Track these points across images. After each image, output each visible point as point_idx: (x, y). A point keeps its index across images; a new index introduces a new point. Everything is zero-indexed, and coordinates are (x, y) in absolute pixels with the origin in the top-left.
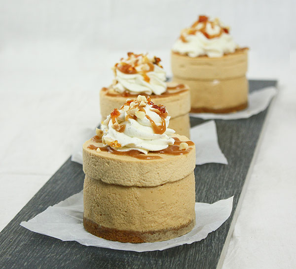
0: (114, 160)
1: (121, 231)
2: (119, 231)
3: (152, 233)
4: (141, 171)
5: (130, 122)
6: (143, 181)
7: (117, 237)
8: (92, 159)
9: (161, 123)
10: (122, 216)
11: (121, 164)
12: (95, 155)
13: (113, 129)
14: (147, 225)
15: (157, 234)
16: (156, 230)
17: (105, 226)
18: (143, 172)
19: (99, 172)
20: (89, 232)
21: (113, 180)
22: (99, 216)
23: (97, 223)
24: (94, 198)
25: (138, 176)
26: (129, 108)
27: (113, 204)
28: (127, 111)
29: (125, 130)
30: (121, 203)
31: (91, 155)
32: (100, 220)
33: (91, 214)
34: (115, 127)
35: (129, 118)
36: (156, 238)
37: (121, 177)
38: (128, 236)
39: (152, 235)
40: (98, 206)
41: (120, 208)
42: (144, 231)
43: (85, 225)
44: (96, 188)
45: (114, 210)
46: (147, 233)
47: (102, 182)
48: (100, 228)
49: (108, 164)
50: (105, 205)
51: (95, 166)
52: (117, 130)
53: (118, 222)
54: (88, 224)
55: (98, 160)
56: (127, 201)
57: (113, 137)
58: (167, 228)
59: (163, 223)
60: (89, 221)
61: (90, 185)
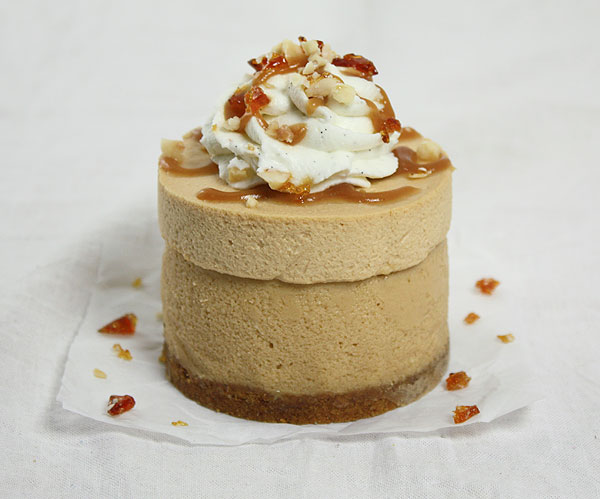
0: (324, 223)
1: (343, 396)
2: (337, 395)
3: (411, 380)
4: (392, 235)
5: (322, 116)
6: (398, 260)
7: (333, 412)
8: (249, 230)
9: (382, 102)
10: (346, 359)
11: (345, 227)
12: (261, 218)
13: (272, 140)
14: (402, 364)
15: (421, 379)
16: (419, 370)
17: (294, 393)
18: (396, 238)
19: (275, 260)
20: (235, 415)
21: (321, 274)
22: (274, 370)
23: (267, 389)
24: (257, 327)
25: (386, 248)
26: (309, 79)
27: (321, 332)
28: (306, 88)
29: (306, 138)
30: (343, 326)
31: (243, 220)
32: (277, 380)
33: (239, 369)
34: (279, 135)
35: (317, 105)
36: (420, 390)
37: (345, 262)
38: (361, 404)
39: (413, 384)
40: (271, 345)
41: (341, 340)
42: (396, 380)
43: (208, 399)
44: (258, 300)
45: (325, 347)
46: (402, 383)
47: (279, 282)
48: (279, 399)
49: (307, 234)
50: (296, 341)
51: (261, 245)
52: (285, 142)
53: (335, 374)
54: (229, 396)
55: (272, 229)
56: (359, 317)
57: (279, 163)
58: (435, 359)
59: (429, 348)
60: (234, 388)
61: (235, 296)
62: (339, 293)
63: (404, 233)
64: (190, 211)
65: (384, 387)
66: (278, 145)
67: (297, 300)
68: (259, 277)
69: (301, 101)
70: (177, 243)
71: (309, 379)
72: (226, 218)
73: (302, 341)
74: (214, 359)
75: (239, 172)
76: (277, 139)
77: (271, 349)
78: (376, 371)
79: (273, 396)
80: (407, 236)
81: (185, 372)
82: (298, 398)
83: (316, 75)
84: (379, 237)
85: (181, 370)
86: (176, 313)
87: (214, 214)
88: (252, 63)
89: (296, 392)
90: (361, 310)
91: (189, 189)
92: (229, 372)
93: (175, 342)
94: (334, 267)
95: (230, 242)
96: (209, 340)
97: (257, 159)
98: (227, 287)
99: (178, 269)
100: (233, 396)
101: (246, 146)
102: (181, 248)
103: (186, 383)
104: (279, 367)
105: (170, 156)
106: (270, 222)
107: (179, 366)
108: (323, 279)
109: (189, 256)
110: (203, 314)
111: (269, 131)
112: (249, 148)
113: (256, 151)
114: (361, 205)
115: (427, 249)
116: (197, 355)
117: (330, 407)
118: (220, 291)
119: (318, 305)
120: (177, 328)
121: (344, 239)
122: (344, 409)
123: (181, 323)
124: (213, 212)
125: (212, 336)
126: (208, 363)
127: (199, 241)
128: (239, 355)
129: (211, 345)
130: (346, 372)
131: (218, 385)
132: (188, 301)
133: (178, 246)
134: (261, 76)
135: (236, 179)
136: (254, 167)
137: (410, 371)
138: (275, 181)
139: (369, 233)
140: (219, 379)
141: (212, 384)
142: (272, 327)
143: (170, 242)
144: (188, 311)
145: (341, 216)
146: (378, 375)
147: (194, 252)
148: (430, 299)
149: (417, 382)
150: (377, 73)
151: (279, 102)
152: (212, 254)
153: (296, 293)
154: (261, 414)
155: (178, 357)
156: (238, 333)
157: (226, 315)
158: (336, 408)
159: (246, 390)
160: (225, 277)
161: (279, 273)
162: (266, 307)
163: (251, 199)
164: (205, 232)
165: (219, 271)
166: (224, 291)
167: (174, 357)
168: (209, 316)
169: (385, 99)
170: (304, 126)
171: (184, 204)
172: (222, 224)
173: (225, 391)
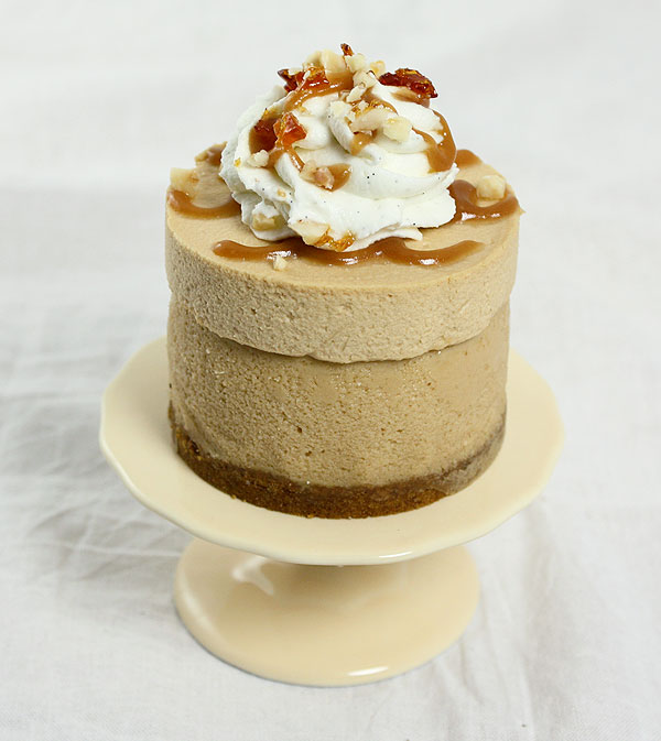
0: (369, 294)
1: (383, 488)
2: (377, 488)
3: (463, 465)
4: (449, 305)
5: (370, 157)
6: (454, 333)
7: (371, 505)
8: (277, 299)
9: (441, 133)
10: (389, 446)
11: (394, 300)
12: (292, 286)
13: (307, 184)
14: (453, 449)
15: (475, 461)
16: (473, 453)
17: (325, 483)
18: (452, 309)
19: (308, 335)
20: (254, 503)
21: (363, 353)
22: (303, 457)
23: (294, 479)
24: (283, 409)
25: (441, 321)
26: (354, 110)
27: (360, 418)
28: (350, 122)
29: (349, 182)
30: (386, 410)
31: (269, 287)
32: (305, 469)
33: (261, 454)
34: (316, 179)
35: (364, 144)
36: (472, 474)
37: (393, 338)
38: (403, 497)
39: (465, 469)
40: (300, 430)
41: (384, 426)
42: (446, 468)
43: (223, 482)
44: (286, 378)
45: (363, 434)
46: (453, 469)
47: (311, 359)
48: (306, 490)
49: (348, 306)
50: (330, 426)
51: (291, 317)
52: (323, 187)
53: (374, 465)
54: (248, 482)
55: (305, 300)
56: (406, 400)
57: (315, 213)
58: (491, 436)
59: (486, 425)
60: (253, 473)
61: (256, 371)
62: (382, 373)
63: (463, 301)
64: (205, 269)
65: (432, 476)
66: (314, 191)
67: (331, 380)
68: (287, 353)
69: (345, 137)
70: (187, 302)
71: (343, 469)
72: (249, 282)
73: (337, 428)
74: (230, 438)
75: (265, 221)
76: (313, 183)
77: (299, 435)
78: (423, 458)
79: (300, 487)
80: (467, 305)
81: (194, 447)
82: (330, 490)
83: (363, 105)
84: (434, 308)
85: (190, 444)
86: (186, 379)
87: (233, 277)
88: (284, 74)
89: (327, 482)
90: (409, 392)
91: (204, 236)
92: (248, 455)
93: (183, 411)
94: (377, 345)
95: (253, 310)
96: (224, 416)
97: (289, 207)
98: (248, 360)
99: (188, 329)
100: (252, 483)
101: (276, 190)
102: (192, 308)
103: (196, 459)
104: (307, 454)
105: (180, 189)
106: (303, 291)
107: (188, 438)
108: (365, 358)
109: (203, 320)
110: (217, 387)
111: (304, 174)
112: (279, 193)
113: (288, 198)
114: (413, 268)
115: (489, 316)
116: (209, 431)
117: (368, 501)
118: (239, 364)
119: (357, 387)
120: (186, 396)
121: (392, 314)
122: (384, 502)
123: (191, 392)
124: (233, 274)
125: (227, 414)
126: (222, 441)
127: (215, 304)
128: (260, 437)
129: (226, 423)
130: (387, 461)
131: (234, 468)
132: (199, 369)
133: (189, 306)
134: (295, 98)
135: (262, 228)
136: (284, 215)
137: (463, 456)
138: (310, 235)
139: (422, 305)
140: (236, 462)
141: (227, 467)
142: (301, 410)
143: (180, 297)
144: (200, 381)
145: (389, 287)
146: (426, 462)
147: (209, 316)
148: (489, 371)
149: (470, 467)
150: (436, 96)
151: (316, 134)
152: (230, 321)
153: (330, 371)
154: (284, 505)
155: (186, 427)
156: (260, 414)
157: (246, 392)
158: (374, 501)
159: (268, 477)
160: (246, 348)
161: (311, 350)
162: (294, 387)
163: (281, 257)
164: (223, 296)
165: (239, 341)
166: (244, 364)
167: (182, 426)
168: (225, 391)
169: (445, 129)
170: (346, 167)
171: (197, 259)
172: (244, 289)
173: (243, 475)
